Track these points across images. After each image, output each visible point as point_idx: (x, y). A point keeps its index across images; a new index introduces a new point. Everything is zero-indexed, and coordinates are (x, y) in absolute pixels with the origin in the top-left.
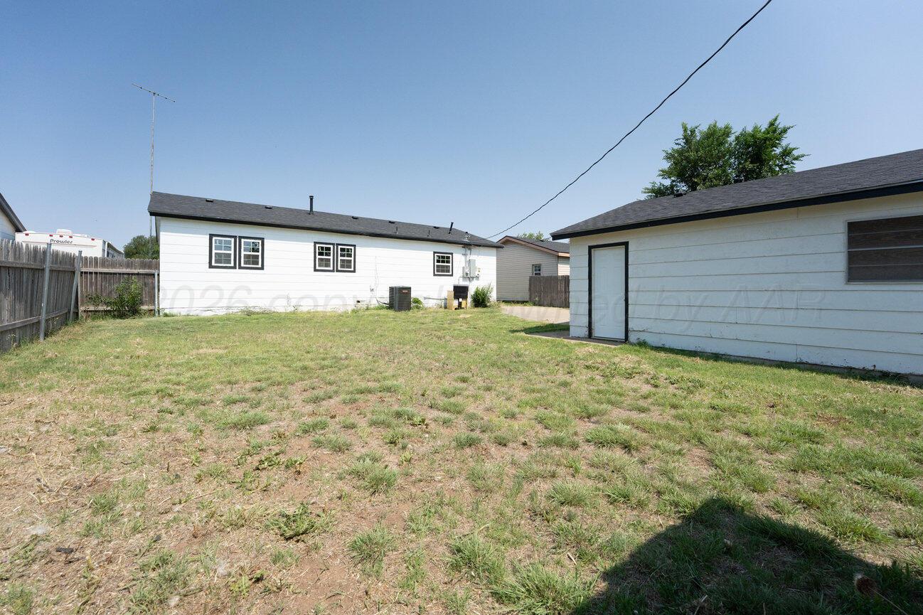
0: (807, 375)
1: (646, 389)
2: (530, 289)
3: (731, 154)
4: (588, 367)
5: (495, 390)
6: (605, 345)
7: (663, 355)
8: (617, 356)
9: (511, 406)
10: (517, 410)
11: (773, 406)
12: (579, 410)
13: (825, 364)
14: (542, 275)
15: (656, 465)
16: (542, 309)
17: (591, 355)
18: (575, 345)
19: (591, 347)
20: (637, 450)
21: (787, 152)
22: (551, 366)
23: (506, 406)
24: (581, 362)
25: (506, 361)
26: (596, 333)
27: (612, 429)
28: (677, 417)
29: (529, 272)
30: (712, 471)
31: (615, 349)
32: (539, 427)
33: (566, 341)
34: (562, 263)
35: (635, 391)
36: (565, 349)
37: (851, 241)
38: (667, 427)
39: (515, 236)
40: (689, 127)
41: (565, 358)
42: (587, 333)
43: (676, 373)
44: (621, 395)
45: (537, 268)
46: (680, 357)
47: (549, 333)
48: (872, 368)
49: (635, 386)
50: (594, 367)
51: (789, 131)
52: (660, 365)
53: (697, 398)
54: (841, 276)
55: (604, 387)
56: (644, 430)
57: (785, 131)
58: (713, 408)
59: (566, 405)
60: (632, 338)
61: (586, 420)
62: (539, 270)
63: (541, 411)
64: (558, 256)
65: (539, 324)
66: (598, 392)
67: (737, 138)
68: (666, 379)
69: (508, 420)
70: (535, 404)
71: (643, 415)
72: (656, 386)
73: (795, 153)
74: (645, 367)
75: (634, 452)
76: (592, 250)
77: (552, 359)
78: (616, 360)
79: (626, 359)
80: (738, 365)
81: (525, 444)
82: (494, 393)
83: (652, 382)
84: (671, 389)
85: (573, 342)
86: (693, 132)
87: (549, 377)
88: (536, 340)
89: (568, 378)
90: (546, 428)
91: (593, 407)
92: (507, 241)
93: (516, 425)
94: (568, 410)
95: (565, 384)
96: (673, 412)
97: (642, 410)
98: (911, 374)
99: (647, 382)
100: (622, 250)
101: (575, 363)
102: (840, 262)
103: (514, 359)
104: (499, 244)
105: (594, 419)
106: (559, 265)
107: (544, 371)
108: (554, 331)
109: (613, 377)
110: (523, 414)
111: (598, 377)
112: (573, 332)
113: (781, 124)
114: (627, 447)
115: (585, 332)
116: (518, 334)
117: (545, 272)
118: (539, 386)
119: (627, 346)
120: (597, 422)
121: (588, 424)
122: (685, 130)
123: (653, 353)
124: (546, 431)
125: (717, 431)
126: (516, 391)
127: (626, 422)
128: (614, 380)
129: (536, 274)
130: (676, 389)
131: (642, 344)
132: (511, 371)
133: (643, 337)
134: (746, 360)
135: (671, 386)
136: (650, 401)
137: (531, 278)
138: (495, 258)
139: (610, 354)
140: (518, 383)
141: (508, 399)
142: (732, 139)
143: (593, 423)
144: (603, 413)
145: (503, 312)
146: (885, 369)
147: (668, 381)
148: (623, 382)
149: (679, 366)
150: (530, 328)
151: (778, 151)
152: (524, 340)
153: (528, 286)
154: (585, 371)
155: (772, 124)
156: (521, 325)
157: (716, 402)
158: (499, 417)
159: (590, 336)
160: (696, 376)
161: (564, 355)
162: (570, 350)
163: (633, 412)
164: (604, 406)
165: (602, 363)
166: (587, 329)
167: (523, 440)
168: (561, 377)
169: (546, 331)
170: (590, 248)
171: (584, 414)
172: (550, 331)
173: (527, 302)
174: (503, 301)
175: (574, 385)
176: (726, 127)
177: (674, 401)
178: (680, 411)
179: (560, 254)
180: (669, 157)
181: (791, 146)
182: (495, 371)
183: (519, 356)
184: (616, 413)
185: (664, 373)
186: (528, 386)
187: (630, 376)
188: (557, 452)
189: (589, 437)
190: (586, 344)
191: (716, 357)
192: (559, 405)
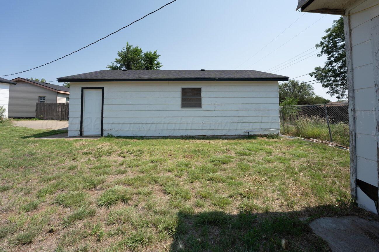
0: (173, 140)
1: (120, 160)
2: (36, 110)
3: (142, 59)
4: (85, 154)
5: (12, 188)
6: (91, 139)
7: (120, 140)
8: (99, 144)
9: (31, 199)
10: (37, 201)
11: (171, 156)
12: (88, 184)
13: (176, 136)
14: (46, 102)
15: (143, 204)
16: (46, 122)
17: (84, 146)
18: (73, 141)
19: (83, 141)
20: (131, 199)
21: (158, 64)
22: (60, 157)
23: (26, 201)
24: (80, 151)
25: (20, 161)
26: (85, 133)
27: (112, 191)
28: (141, 172)
29: (37, 101)
30: (167, 197)
31: (97, 141)
32: (60, 209)
33: (66, 139)
34: (59, 96)
35: (115, 162)
36: (67, 144)
37: (183, 94)
38: (139, 179)
39: (25, 78)
40: (129, 44)
41: (68, 150)
42: (79, 134)
43: (131, 148)
44: (109, 166)
45: (43, 98)
46: (129, 140)
47: (53, 136)
48: (187, 135)
49: (114, 159)
50: (89, 153)
51: (160, 56)
52: (122, 146)
53: (143, 159)
54: (180, 106)
55: (97, 164)
56: (129, 185)
57: (158, 56)
58: (152, 162)
59: (78, 184)
60: (105, 133)
61: (93, 189)
62: (44, 99)
63: (59, 194)
64: (58, 93)
65: (45, 131)
66: (96, 168)
67: (145, 54)
68: (127, 152)
69: (29, 213)
70: (53, 190)
71: (124, 175)
72: (124, 157)
73: (161, 65)
74: (115, 147)
75: (129, 202)
76: (84, 90)
77: (59, 152)
78: (99, 146)
79: (105, 145)
80: (152, 140)
81: (51, 231)
82: (10, 192)
83: (122, 155)
84: (131, 157)
85: (71, 139)
86: (130, 47)
87: (60, 166)
88: (45, 141)
89: (73, 163)
90: (66, 207)
91: (96, 179)
92: (19, 81)
93: (38, 215)
94: (80, 186)
95: (73, 168)
96: (137, 169)
97: (123, 173)
98: (196, 136)
99: (119, 156)
100: (100, 91)
101: (76, 152)
102: (179, 101)
103: (28, 158)
104: (13, 82)
105: (99, 187)
106: (58, 97)
107: (54, 162)
108: (57, 134)
109: (101, 156)
110: (43, 202)
111: (93, 158)
112: (70, 134)
113: (158, 53)
114: (124, 200)
115: (78, 133)
116: (29, 139)
117: (47, 101)
118: (54, 174)
119: (103, 138)
120: (101, 189)
121: (96, 192)
122: (127, 45)
123: (117, 140)
124: (67, 210)
125: (159, 173)
126: (34, 184)
127: (118, 183)
128: (102, 158)
129: (41, 102)
130: (133, 156)
131: (110, 136)
132: (26, 167)
133: (110, 133)
134: (153, 137)
135: (131, 155)
136: (124, 166)
137: (37, 104)
138: (9, 90)
139: (95, 144)
140: (34, 176)
141: (27, 193)
142: (142, 54)
143: (99, 190)
144: (103, 182)
145: (14, 125)
146: (190, 135)
147: (129, 153)
148: (107, 158)
149: (129, 144)
150: (38, 134)
151: (156, 62)
152: (34, 142)
153: (35, 108)
154: (84, 156)
155: (155, 53)
156: (30, 133)
157: (152, 159)
158: (19, 214)
159: (81, 135)
160: (138, 148)
161: (68, 148)
162: (70, 144)
163: (119, 175)
164: (103, 177)
165: (92, 150)
166: (79, 132)
167: (49, 228)
168: (69, 163)
169: (51, 135)
170: (83, 89)
171: (92, 186)
172: (54, 134)
173: (34, 118)
174: (14, 118)
175: (79, 167)
176: (140, 49)
177: (136, 163)
178: (141, 168)
179: (59, 92)
180: (120, 55)
181: (160, 62)
182: (10, 172)
183: (32, 155)
184: (111, 179)
185: (125, 149)
186: (44, 177)
187: (110, 154)
188: (80, 224)
189: (101, 203)
190: (80, 140)
191: (142, 138)
192: (73, 185)
